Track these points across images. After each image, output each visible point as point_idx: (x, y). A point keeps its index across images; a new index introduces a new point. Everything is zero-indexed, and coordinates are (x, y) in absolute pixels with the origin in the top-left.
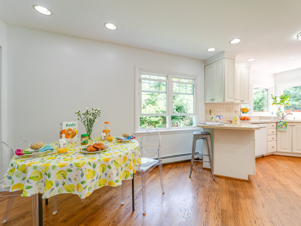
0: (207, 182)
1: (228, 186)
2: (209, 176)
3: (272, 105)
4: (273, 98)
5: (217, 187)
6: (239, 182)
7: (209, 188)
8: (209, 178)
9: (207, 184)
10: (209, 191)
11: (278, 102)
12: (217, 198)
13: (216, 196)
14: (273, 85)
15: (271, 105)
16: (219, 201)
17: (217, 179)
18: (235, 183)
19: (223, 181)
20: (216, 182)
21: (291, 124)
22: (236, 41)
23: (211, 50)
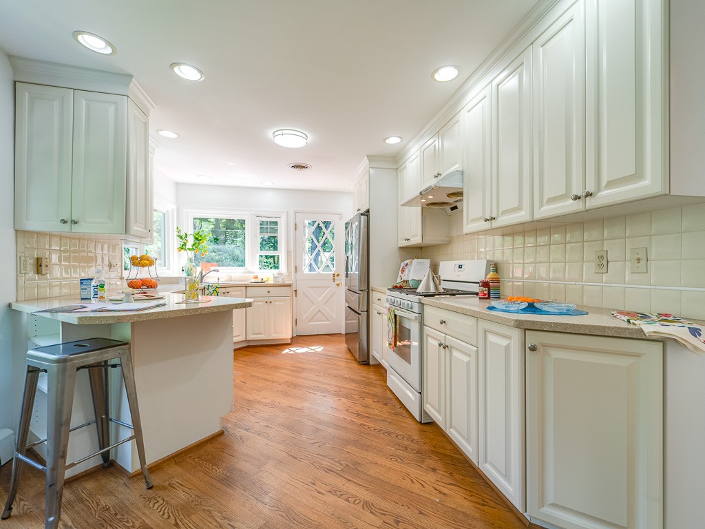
0: (139, 510)
1: (201, 474)
2: (121, 489)
3: (179, 251)
4: (181, 238)
5: (181, 496)
6: (209, 447)
7: (166, 516)
8: (132, 494)
9: (144, 514)
10: (176, 525)
11: (189, 245)
12: (219, 520)
13: (210, 519)
14: (174, 207)
15: (176, 251)
16: (229, 520)
17: (155, 479)
18: (207, 455)
19: (174, 470)
20: (164, 488)
21: (223, 290)
22: (188, 73)
23: (94, 43)
